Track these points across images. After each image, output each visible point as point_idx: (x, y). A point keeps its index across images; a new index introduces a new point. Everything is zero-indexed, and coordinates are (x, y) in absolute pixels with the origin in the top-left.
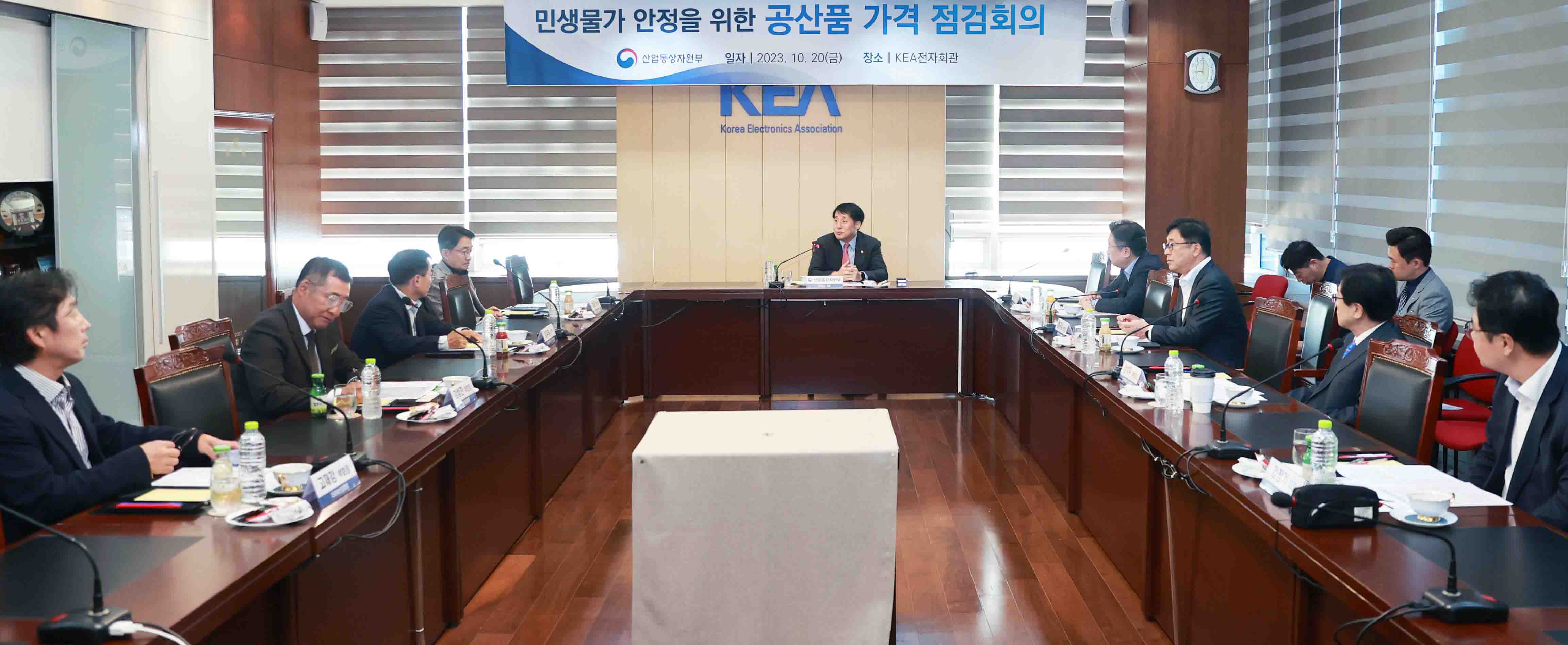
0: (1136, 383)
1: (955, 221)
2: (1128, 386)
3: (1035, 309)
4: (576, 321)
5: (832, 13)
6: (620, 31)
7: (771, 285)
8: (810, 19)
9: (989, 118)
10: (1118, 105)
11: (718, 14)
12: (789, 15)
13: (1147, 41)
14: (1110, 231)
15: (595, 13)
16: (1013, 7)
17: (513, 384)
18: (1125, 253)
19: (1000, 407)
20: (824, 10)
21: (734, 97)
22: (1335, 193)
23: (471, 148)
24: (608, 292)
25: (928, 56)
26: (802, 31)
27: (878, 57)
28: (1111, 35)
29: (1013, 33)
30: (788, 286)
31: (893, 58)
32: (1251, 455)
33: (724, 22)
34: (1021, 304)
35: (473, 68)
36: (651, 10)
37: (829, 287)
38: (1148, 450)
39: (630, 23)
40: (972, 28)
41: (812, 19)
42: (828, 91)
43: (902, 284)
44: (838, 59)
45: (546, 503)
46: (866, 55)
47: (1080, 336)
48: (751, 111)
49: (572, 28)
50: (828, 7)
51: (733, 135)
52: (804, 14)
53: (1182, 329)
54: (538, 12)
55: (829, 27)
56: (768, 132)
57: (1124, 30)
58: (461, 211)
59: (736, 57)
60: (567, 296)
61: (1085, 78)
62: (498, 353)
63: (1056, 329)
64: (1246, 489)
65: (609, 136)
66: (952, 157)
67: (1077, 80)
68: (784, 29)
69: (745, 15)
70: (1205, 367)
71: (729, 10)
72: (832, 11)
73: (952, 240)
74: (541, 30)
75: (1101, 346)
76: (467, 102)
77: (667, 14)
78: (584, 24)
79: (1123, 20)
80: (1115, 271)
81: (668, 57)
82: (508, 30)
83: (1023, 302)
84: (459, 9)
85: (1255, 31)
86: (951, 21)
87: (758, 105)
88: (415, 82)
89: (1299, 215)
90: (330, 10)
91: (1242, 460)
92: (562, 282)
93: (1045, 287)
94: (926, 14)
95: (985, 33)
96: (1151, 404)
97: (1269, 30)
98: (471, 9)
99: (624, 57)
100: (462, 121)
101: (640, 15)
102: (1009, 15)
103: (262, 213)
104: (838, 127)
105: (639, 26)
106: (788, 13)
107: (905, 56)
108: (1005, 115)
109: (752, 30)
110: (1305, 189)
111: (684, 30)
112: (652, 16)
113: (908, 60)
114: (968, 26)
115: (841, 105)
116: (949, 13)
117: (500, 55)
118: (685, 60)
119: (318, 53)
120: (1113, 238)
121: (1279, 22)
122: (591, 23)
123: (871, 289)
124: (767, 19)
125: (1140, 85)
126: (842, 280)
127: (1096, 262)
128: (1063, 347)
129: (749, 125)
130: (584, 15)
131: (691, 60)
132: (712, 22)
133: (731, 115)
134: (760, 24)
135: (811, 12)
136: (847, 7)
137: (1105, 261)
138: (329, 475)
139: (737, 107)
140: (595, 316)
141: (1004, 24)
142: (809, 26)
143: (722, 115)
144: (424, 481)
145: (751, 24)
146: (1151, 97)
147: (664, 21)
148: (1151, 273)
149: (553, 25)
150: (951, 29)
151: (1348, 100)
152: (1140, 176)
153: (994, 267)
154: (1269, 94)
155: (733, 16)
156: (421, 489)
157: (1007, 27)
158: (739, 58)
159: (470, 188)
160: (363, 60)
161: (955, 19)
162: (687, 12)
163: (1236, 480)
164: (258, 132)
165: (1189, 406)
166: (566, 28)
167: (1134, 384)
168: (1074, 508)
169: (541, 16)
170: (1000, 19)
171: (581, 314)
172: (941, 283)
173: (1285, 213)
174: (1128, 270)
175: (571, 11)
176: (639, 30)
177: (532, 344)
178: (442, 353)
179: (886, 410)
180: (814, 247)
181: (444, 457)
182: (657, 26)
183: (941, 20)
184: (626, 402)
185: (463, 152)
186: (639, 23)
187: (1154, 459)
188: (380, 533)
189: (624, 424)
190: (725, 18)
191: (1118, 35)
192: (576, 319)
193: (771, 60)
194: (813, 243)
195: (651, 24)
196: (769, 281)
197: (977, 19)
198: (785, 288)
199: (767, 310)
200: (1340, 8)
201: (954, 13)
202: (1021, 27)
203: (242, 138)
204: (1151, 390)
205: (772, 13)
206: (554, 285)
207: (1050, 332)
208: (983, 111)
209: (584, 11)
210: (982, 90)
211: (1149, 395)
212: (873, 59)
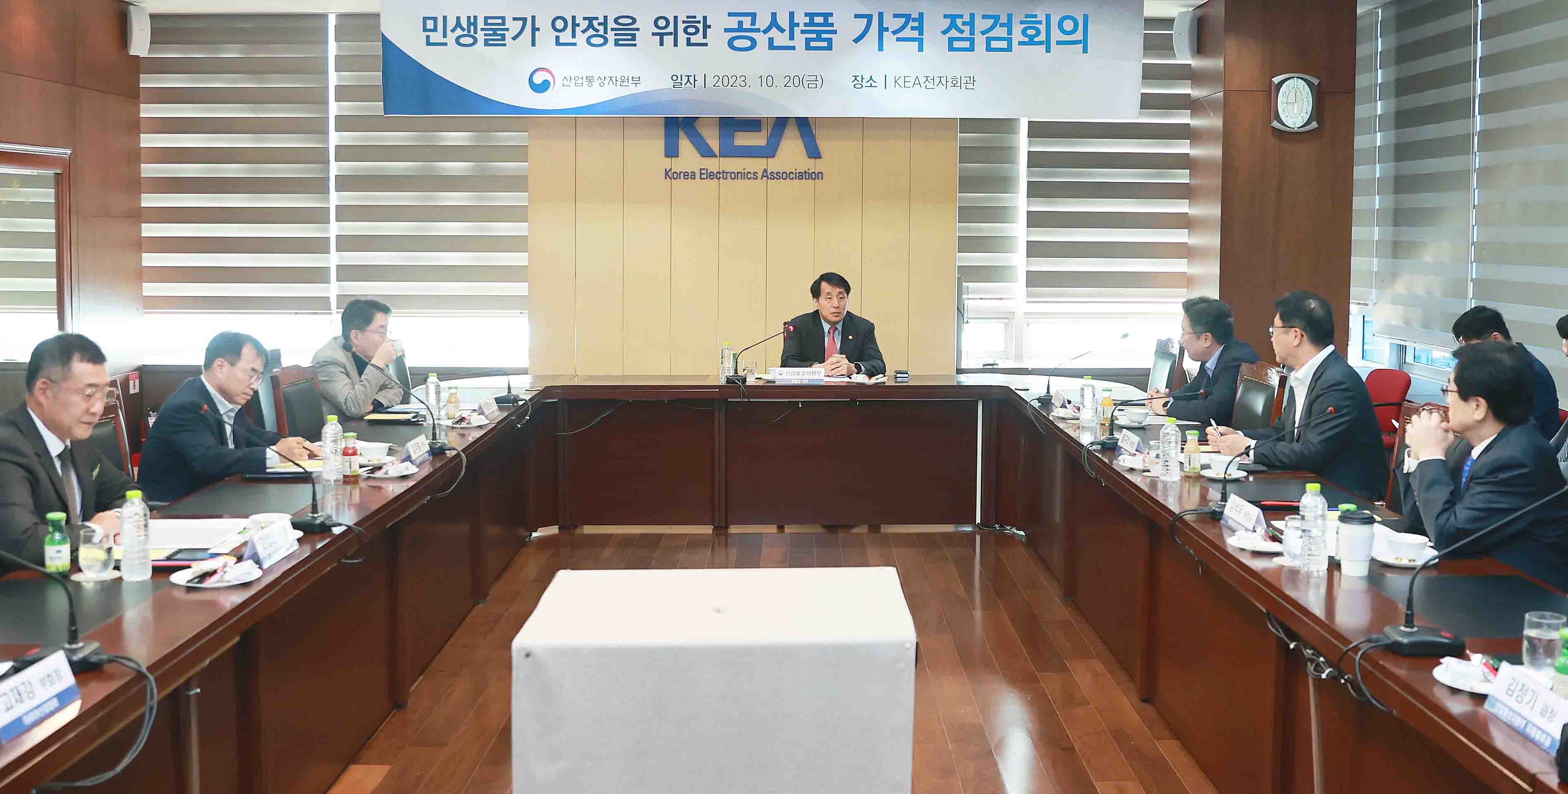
0: (1251, 528)
1: (970, 296)
2: (1241, 533)
3: (1087, 415)
4: (461, 428)
5: (812, 23)
6: (533, 44)
7: (729, 380)
8: (782, 31)
9: (1016, 163)
10: (1182, 147)
11: (662, 23)
12: (755, 25)
13: (1222, 64)
14: (1183, 312)
15: (500, 21)
16: (1048, 17)
17: (355, 524)
18: (1205, 342)
19: (1031, 542)
20: (801, 19)
21: (682, 134)
22: (1472, 262)
23: (340, 198)
24: (509, 388)
25: (937, 80)
26: (771, 46)
27: (871, 81)
28: (1174, 56)
29: (1048, 50)
30: (751, 381)
31: (891, 81)
32: (1459, 652)
33: (670, 34)
34: (1066, 407)
35: (343, 94)
36: (574, 18)
37: (806, 382)
38: (1278, 632)
39: (546, 34)
40: (994, 44)
41: (785, 30)
42: (804, 124)
43: (902, 380)
44: (819, 83)
45: (411, 686)
46: (856, 79)
47: (1158, 456)
48: (706, 152)
49: (471, 40)
50: (806, 15)
51: (680, 183)
52: (774, 23)
53: (1296, 446)
54: (425, 19)
55: (808, 41)
56: (726, 179)
57: (1191, 49)
58: (327, 281)
59: (685, 80)
60: (451, 394)
61: (1140, 113)
62: (344, 476)
63: (1119, 444)
64: (1457, 707)
65: (518, 183)
66: (967, 214)
67: (1131, 114)
68: (748, 43)
69: (696, 25)
70: (1358, 508)
71: (676, 18)
72: (812, 20)
73: (965, 321)
74: (429, 43)
75: (1187, 470)
76: (335, 138)
77: (595, 23)
78: (485, 35)
79: (1190, 34)
80: (1191, 367)
81: (595, 79)
82: (386, 43)
83: (1067, 405)
84: (324, 17)
85: (1361, 51)
86: (966, 34)
87: (714, 144)
88: (266, 111)
89: (1420, 292)
90: (153, 17)
91: (1447, 661)
92: (446, 374)
93: (1100, 385)
94: (934, 24)
95: (1011, 51)
96: (1277, 561)
97: (1379, 50)
98: (341, 16)
99: (538, 79)
100: (327, 162)
101: (560, 24)
102: (1042, 28)
103: (54, 281)
104: (818, 173)
105: (557, 38)
106: (753, 23)
107: (907, 79)
108: (1034, 160)
109: (706, 45)
110: (1428, 257)
111: (617, 43)
112: (575, 25)
113: (911, 84)
114: (989, 40)
115: (823, 145)
116: (964, 23)
117: (376, 77)
118: (618, 83)
119: (139, 72)
120: (1187, 322)
121: (1393, 40)
122: (495, 34)
123: (861, 386)
124: (726, 30)
125: (1213, 122)
126: (823, 374)
127: (1162, 350)
128: (1132, 470)
129: (701, 169)
130: (486, 23)
131: (625, 84)
132: (654, 34)
133: (678, 156)
134: (717, 38)
135: (783, 21)
136: (831, 15)
137: (1175, 351)
138: (22, 689)
139: (685, 145)
140: (489, 422)
141: (1035, 40)
142: (781, 39)
143: (667, 156)
144: (203, 678)
145: (705, 37)
146: (1228, 137)
147: (591, 32)
148: (1244, 367)
149: (445, 36)
150: (966, 44)
151: (1489, 138)
152: (1213, 240)
153: (1019, 357)
154: (1379, 134)
155: (681, 26)
156: (198, 690)
157: (1040, 43)
158: (688, 80)
159: (337, 251)
160: (200, 82)
161: (972, 32)
162: (621, 21)
163: (1441, 695)
164: (50, 172)
165: (1334, 565)
166: (462, 40)
167: (1247, 530)
168: (1148, 697)
169: (429, 24)
170: (1031, 32)
171: (470, 420)
172: (950, 377)
173: (1400, 288)
174: (1211, 365)
175: (469, 18)
176: (558, 43)
177: (393, 464)
178: (269, 476)
179: (894, 569)
180: (786, 330)
181: (237, 639)
182: (581, 38)
183: (954, 33)
184: (534, 535)
185: (329, 205)
186: (558, 34)
187: (1289, 645)
188: (110, 774)
189: (530, 566)
190: (671, 29)
191: (1184, 57)
192: (461, 426)
193: (730, 85)
194: (785, 324)
195: (574, 36)
196: (726, 374)
197: (1001, 32)
198: (747, 384)
199: (723, 416)
200: (1480, 18)
201: (971, 24)
202: (1058, 43)
203: (26, 181)
204: (1275, 539)
205: (733, 23)
206: (433, 378)
207: (1111, 448)
208: (1005, 154)
209: (486, 18)
210: (1005, 125)
211: (1274, 547)
212: (864, 84)
